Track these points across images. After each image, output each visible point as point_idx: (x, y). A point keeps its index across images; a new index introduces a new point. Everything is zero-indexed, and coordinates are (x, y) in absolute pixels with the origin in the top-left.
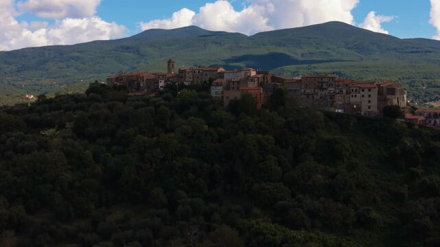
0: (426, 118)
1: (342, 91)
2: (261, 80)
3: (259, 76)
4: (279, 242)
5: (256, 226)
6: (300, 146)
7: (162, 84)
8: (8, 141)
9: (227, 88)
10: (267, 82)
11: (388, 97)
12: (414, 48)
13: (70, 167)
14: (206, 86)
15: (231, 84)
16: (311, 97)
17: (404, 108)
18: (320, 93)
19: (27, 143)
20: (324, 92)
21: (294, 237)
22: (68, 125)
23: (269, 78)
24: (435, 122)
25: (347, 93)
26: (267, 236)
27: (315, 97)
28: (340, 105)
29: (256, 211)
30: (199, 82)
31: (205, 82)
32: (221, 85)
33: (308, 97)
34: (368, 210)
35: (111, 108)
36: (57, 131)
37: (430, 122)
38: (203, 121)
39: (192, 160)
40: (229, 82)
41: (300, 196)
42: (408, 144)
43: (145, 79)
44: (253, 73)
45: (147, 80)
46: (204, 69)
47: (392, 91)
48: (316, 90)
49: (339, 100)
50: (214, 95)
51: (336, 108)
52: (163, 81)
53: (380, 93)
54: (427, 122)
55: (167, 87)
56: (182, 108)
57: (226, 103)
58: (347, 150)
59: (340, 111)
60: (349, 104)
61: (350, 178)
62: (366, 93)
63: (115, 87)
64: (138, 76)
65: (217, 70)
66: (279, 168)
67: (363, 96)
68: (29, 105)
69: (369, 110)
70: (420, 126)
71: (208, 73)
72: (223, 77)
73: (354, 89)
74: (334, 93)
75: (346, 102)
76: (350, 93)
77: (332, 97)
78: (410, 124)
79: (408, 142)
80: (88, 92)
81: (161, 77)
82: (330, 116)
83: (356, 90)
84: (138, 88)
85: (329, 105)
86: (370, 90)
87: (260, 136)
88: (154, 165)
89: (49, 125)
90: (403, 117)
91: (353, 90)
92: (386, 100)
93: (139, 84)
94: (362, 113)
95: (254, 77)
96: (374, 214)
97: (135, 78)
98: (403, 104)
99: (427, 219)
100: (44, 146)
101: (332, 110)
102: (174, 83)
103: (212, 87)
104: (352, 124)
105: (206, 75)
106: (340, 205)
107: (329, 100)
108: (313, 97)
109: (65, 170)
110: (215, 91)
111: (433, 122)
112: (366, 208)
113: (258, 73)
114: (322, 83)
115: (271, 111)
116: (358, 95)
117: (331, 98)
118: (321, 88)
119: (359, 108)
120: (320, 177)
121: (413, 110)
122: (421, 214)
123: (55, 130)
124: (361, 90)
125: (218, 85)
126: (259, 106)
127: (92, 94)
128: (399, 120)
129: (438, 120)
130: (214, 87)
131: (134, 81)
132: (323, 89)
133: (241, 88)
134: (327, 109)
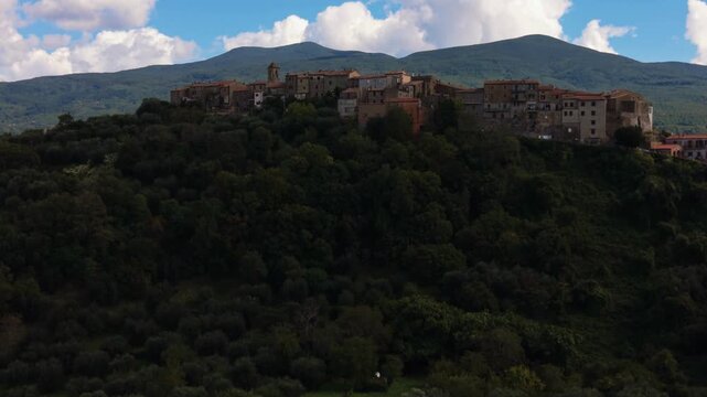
0: (684, 147)
1: (549, 106)
2: (419, 90)
3: (415, 83)
4: (448, 329)
5: (411, 305)
6: (482, 189)
7: (258, 98)
8: (11, 181)
9: (365, 100)
10: (429, 93)
11: (623, 114)
12: (663, 77)
13: (111, 218)
14: (331, 99)
15: (371, 96)
16: (499, 115)
17: (649, 133)
18: (514, 108)
19: (42, 183)
20: (521, 106)
21: (472, 321)
22: (108, 158)
23: (432, 87)
24: (699, 154)
25: (557, 109)
26: (428, 320)
27: (506, 115)
28: (546, 128)
29: (411, 287)
30: (320, 95)
31: (329, 94)
32: (356, 97)
33: (494, 116)
34: (591, 285)
35: (177, 132)
36: (91, 167)
37: (690, 154)
38: (326, 149)
39: (307, 208)
40: (367, 92)
41: (481, 263)
42: (656, 185)
43: (231, 91)
44: (406, 79)
45: (234, 92)
46: (326, 73)
47: (629, 106)
48: (508, 105)
49: (545, 120)
50: (343, 114)
51: (539, 132)
52: (260, 94)
53: (610, 109)
54: (686, 154)
55: (268, 103)
56: (292, 133)
57: (363, 124)
58: (557, 196)
59: (545, 137)
60: (560, 127)
61: (562, 236)
62: (588, 108)
63: (183, 104)
64: (220, 87)
65: (347, 76)
66: (448, 222)
67: (583, 113)
68: (45, 131)
69: (592, 136)
70: (675, 159)
71: (333, 80)
72: (357, 86)
73: (569, 102)
74: (537, 108)
75: (556, 123)
76: (561, 109)
77: (532, 115)
78: (659, 156)
79: (655, 182)
80: (140, 112)
81: (257, 87)
82: (530, 146)
83: (572, 105)
84: (221, 105)
85: (528, 128)
86: (593, 104)
87: (417, 173)
88: (246, 217)
89: (77, 159)
90: (647, 145)
91: (566, 105)
92: (620, 119)
93: (222, 99)
94: (582, 140)
95: (407, 85)
96: (600, 291)
97: (215, 90)
98: (648, 127)
99: (687, 297)
100: (70, 187)
101: (533, 135)
102: (279, 96)
103: (339, 101)
104: (565, 157)
105: (330, 83)
106: (546, 277)
107: (528, 121)
108: (503, 116)
109: (104, 224)
110: (346, 107)
111: (695, 154)
112: (588, 281)
113: (413, 79)
114: (517, 92)
115: (434, 135)
116: (575, 112)
117: (530, 117)
118: (516, 102)
119: (577, 132)
120: (513, 235)
121: (664, 137)
122: (676, 288)
123: (86, 167)
124: (580, 103)
125: (349, 96)
126: (416, 128)
127: (145, 114)
128: (640, 150)
129: (703, 152)
130: (343, 101)
131: (214, 95)
132: (519, 103)
133: (387, 99)
134: (525, 135)
